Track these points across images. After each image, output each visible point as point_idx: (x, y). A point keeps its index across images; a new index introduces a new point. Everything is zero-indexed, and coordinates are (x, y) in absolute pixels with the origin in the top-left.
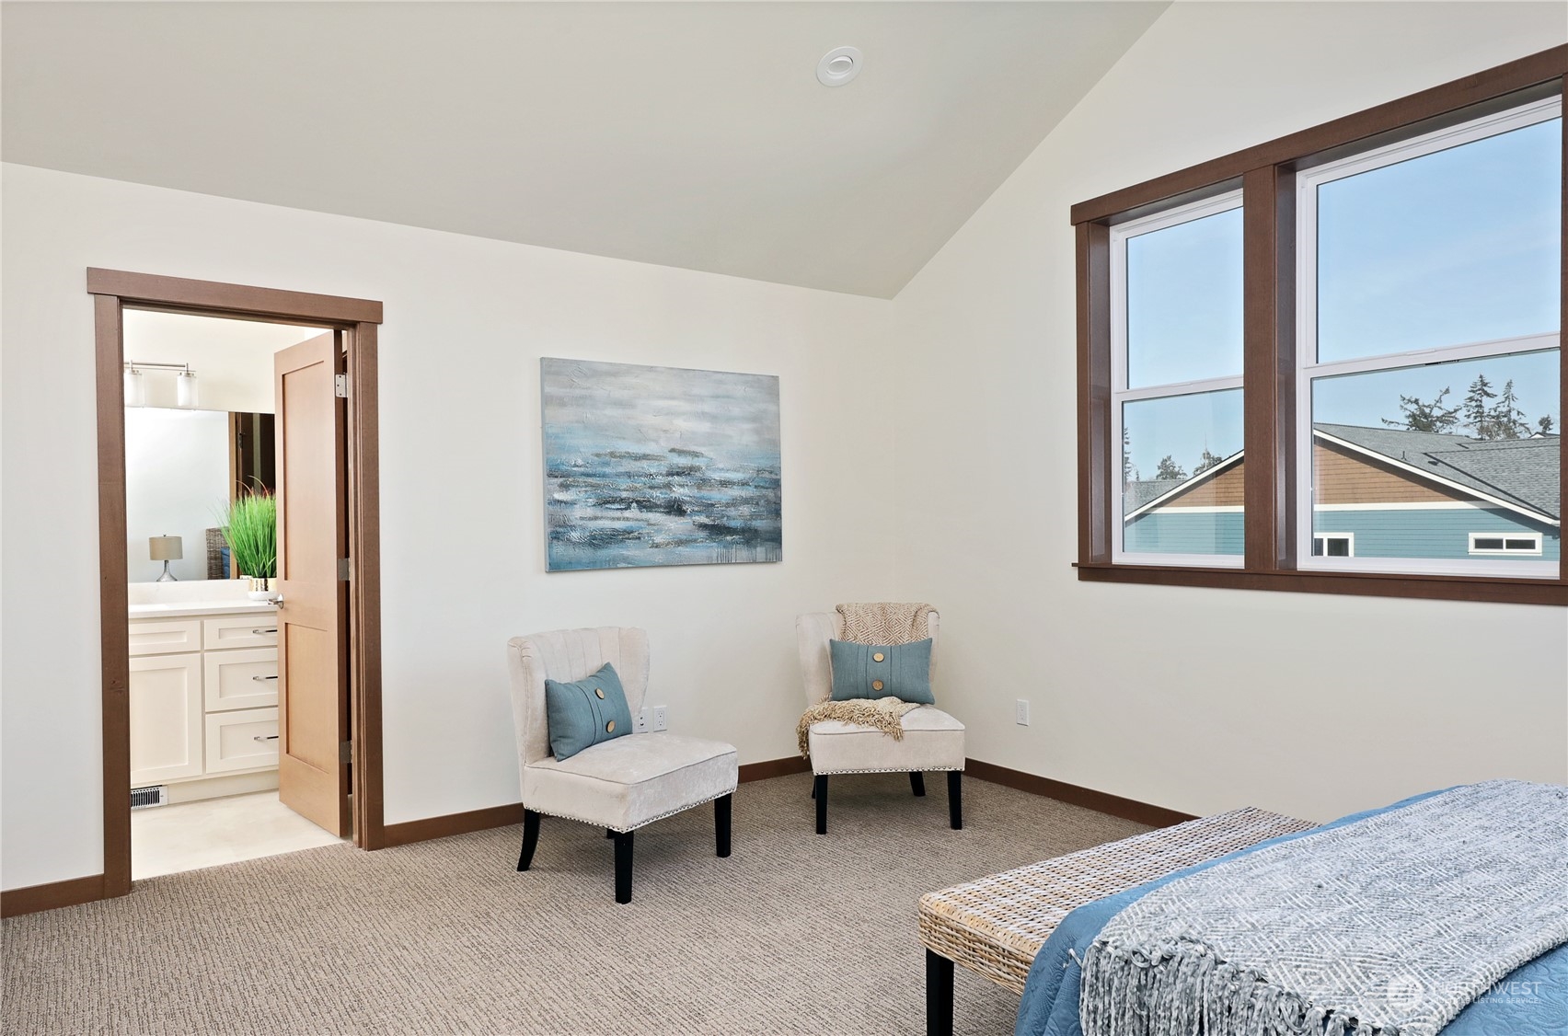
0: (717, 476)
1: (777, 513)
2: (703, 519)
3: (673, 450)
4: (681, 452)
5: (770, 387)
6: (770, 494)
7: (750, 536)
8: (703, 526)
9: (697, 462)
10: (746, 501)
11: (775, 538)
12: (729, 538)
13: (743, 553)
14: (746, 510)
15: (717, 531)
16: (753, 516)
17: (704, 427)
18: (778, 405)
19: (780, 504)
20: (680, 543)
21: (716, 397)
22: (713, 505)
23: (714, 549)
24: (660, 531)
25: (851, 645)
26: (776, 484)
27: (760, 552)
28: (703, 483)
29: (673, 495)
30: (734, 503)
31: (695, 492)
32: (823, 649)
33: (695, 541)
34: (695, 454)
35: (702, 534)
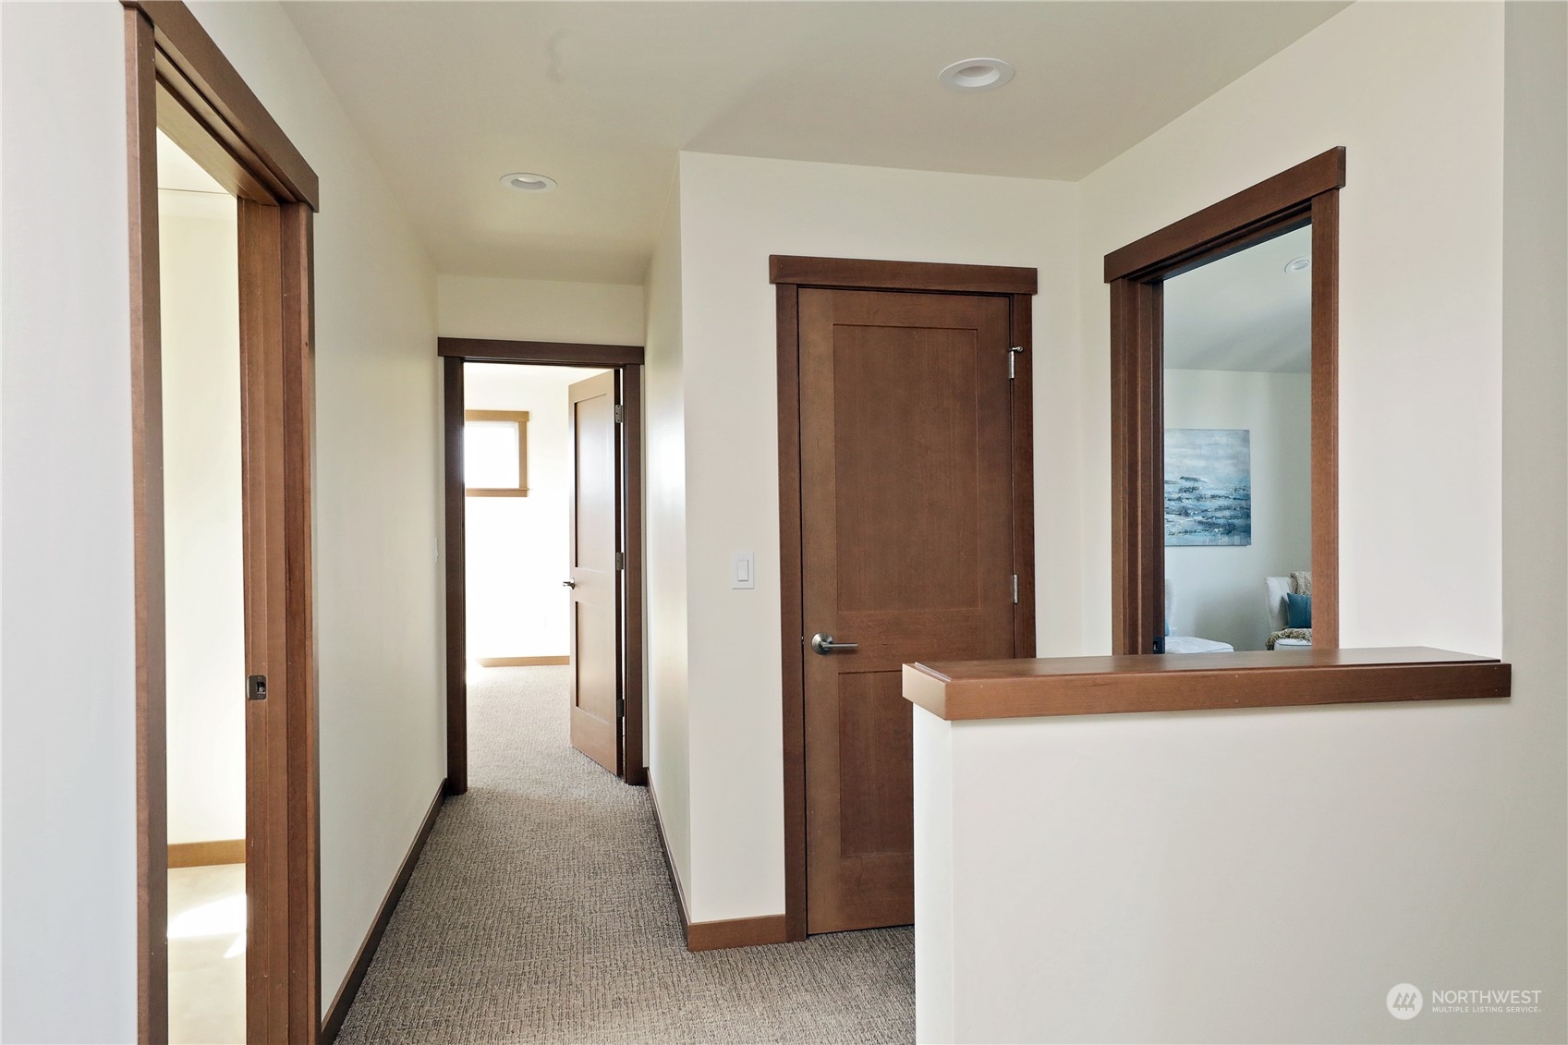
0: (1209, 493)
1: (1248, 516)
2: (1200, 518)
3: (1182, 478)
4: (1187, 479)
5: (1245, 437)
6: (1243, 503)
7: (1230, 530)
8: (1200, 522)
9: (1196, 485)
10: (1228, 508)
11: (1247, 531)
12: (1216, 530)
13: (1226, 539)
14: (1227, 513)
15: (1209, 526)
16: (1231, 517)
17: (1202, 463)
18: (1249, 448)
19: (1249, 509)
20: (1186, 532)
21: (1209, 445)
22: (1206, 510)
23: (1203, 537)
24: (1174, 525)
25: (1302, 597)
26: (1247, 498)
27: (1237, 539)
28: (1199, 498)
29: (1182, 504)
30: (1220, 509)
31: (1196, 503)
32: (1283, 598)
33: (1195, 531)
34: (1195, 480)
35: (1200, 528)
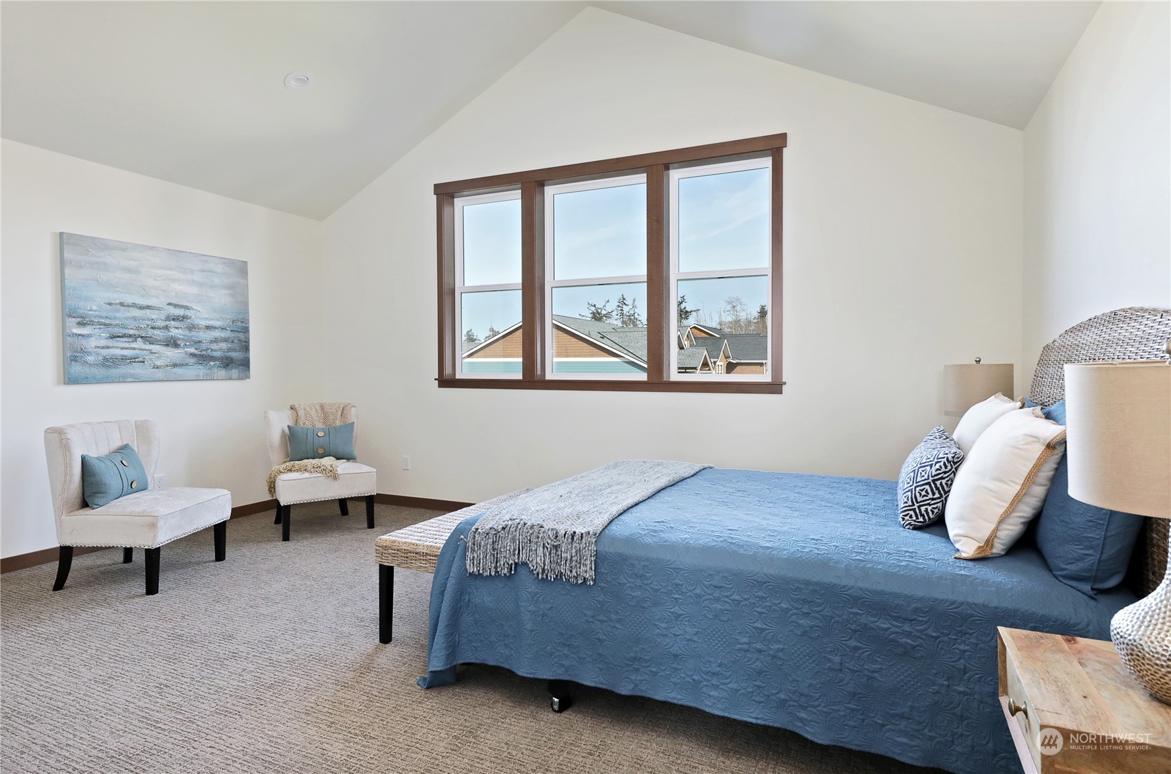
0: (203, 323)
1: (247, 349)
2: (192, 350)
3: (170, 304)
4: (176, 306)
5: (242, 269)
6: (241, 336)
7: (227, 363)
8: (193, 355)
9: (188, 313)
10: (225, 340)
11: (245, 364)
12: (212, 363)
13: (223, 373)
14: (224, 345)
15: (203, 358)
16: (229, 350)
17: (194, 290)
18: (247, 279)
19: (248, 342)
20: (175, 365)
21: (203, 271)
22: (200, 342)
23: (201, 370)
24: (159, 358)
25: (302, 428)
26: (246, 330)
27: (234, 372)
28: (192, 328)
29: (170, 334)
30: (216, 341)
31: (187, 333)
32: (283, 431)
33: (187, 365)
34: (187, 308)
35: (193, 360)
